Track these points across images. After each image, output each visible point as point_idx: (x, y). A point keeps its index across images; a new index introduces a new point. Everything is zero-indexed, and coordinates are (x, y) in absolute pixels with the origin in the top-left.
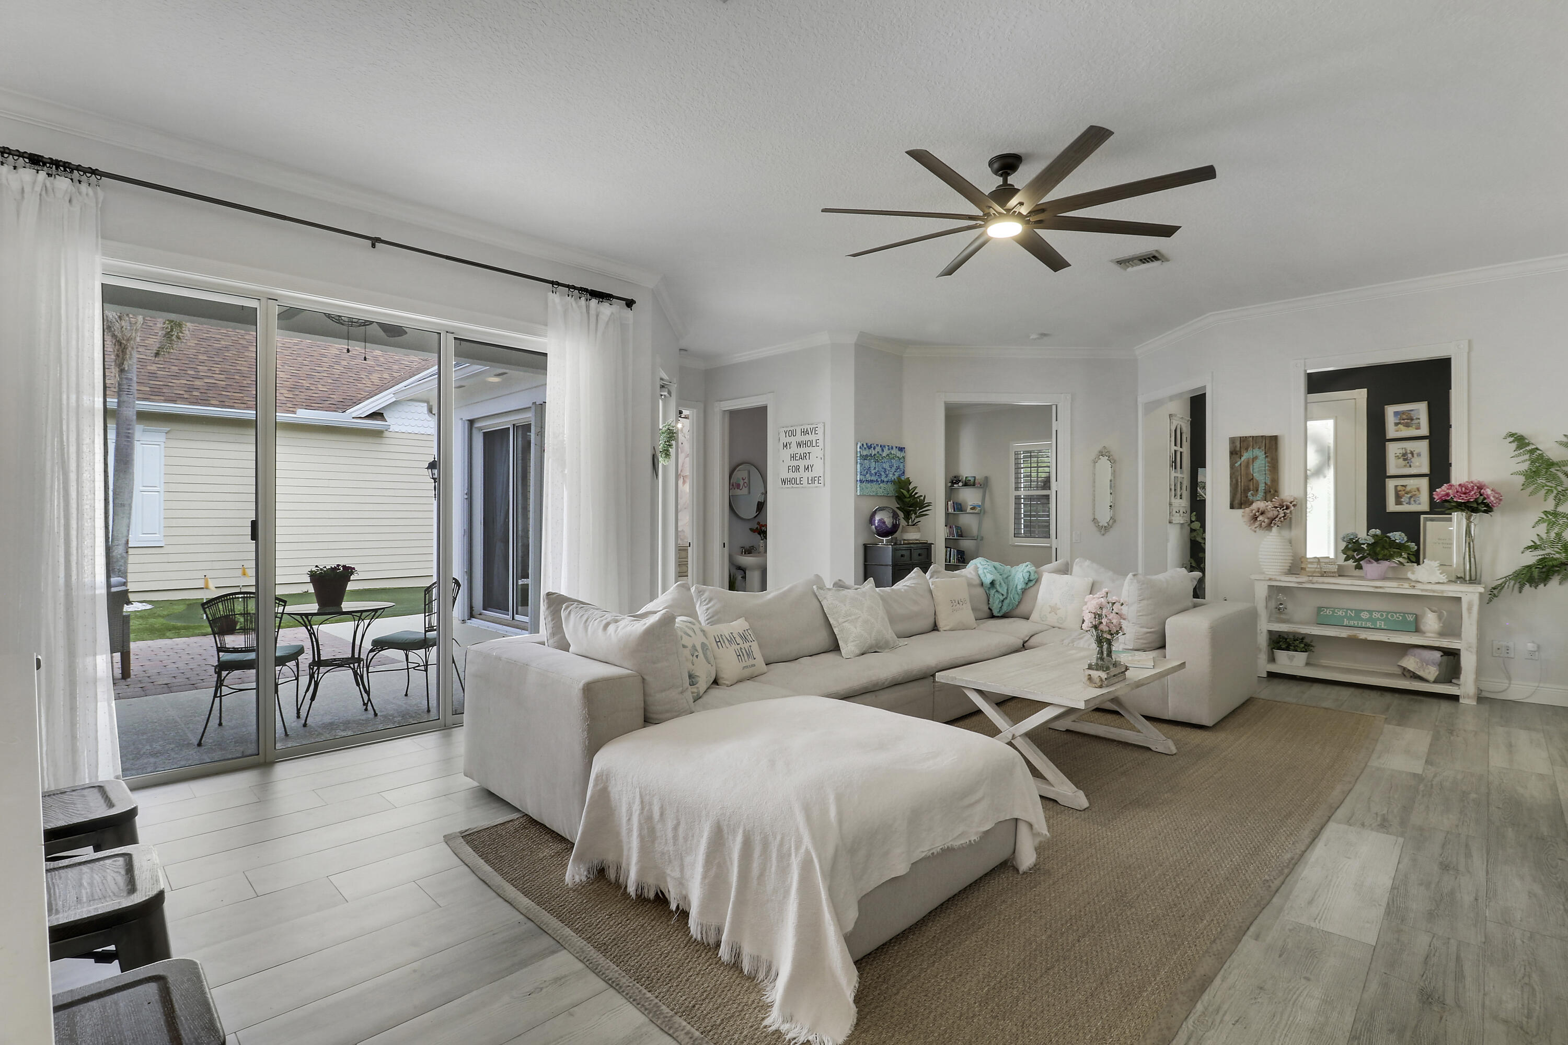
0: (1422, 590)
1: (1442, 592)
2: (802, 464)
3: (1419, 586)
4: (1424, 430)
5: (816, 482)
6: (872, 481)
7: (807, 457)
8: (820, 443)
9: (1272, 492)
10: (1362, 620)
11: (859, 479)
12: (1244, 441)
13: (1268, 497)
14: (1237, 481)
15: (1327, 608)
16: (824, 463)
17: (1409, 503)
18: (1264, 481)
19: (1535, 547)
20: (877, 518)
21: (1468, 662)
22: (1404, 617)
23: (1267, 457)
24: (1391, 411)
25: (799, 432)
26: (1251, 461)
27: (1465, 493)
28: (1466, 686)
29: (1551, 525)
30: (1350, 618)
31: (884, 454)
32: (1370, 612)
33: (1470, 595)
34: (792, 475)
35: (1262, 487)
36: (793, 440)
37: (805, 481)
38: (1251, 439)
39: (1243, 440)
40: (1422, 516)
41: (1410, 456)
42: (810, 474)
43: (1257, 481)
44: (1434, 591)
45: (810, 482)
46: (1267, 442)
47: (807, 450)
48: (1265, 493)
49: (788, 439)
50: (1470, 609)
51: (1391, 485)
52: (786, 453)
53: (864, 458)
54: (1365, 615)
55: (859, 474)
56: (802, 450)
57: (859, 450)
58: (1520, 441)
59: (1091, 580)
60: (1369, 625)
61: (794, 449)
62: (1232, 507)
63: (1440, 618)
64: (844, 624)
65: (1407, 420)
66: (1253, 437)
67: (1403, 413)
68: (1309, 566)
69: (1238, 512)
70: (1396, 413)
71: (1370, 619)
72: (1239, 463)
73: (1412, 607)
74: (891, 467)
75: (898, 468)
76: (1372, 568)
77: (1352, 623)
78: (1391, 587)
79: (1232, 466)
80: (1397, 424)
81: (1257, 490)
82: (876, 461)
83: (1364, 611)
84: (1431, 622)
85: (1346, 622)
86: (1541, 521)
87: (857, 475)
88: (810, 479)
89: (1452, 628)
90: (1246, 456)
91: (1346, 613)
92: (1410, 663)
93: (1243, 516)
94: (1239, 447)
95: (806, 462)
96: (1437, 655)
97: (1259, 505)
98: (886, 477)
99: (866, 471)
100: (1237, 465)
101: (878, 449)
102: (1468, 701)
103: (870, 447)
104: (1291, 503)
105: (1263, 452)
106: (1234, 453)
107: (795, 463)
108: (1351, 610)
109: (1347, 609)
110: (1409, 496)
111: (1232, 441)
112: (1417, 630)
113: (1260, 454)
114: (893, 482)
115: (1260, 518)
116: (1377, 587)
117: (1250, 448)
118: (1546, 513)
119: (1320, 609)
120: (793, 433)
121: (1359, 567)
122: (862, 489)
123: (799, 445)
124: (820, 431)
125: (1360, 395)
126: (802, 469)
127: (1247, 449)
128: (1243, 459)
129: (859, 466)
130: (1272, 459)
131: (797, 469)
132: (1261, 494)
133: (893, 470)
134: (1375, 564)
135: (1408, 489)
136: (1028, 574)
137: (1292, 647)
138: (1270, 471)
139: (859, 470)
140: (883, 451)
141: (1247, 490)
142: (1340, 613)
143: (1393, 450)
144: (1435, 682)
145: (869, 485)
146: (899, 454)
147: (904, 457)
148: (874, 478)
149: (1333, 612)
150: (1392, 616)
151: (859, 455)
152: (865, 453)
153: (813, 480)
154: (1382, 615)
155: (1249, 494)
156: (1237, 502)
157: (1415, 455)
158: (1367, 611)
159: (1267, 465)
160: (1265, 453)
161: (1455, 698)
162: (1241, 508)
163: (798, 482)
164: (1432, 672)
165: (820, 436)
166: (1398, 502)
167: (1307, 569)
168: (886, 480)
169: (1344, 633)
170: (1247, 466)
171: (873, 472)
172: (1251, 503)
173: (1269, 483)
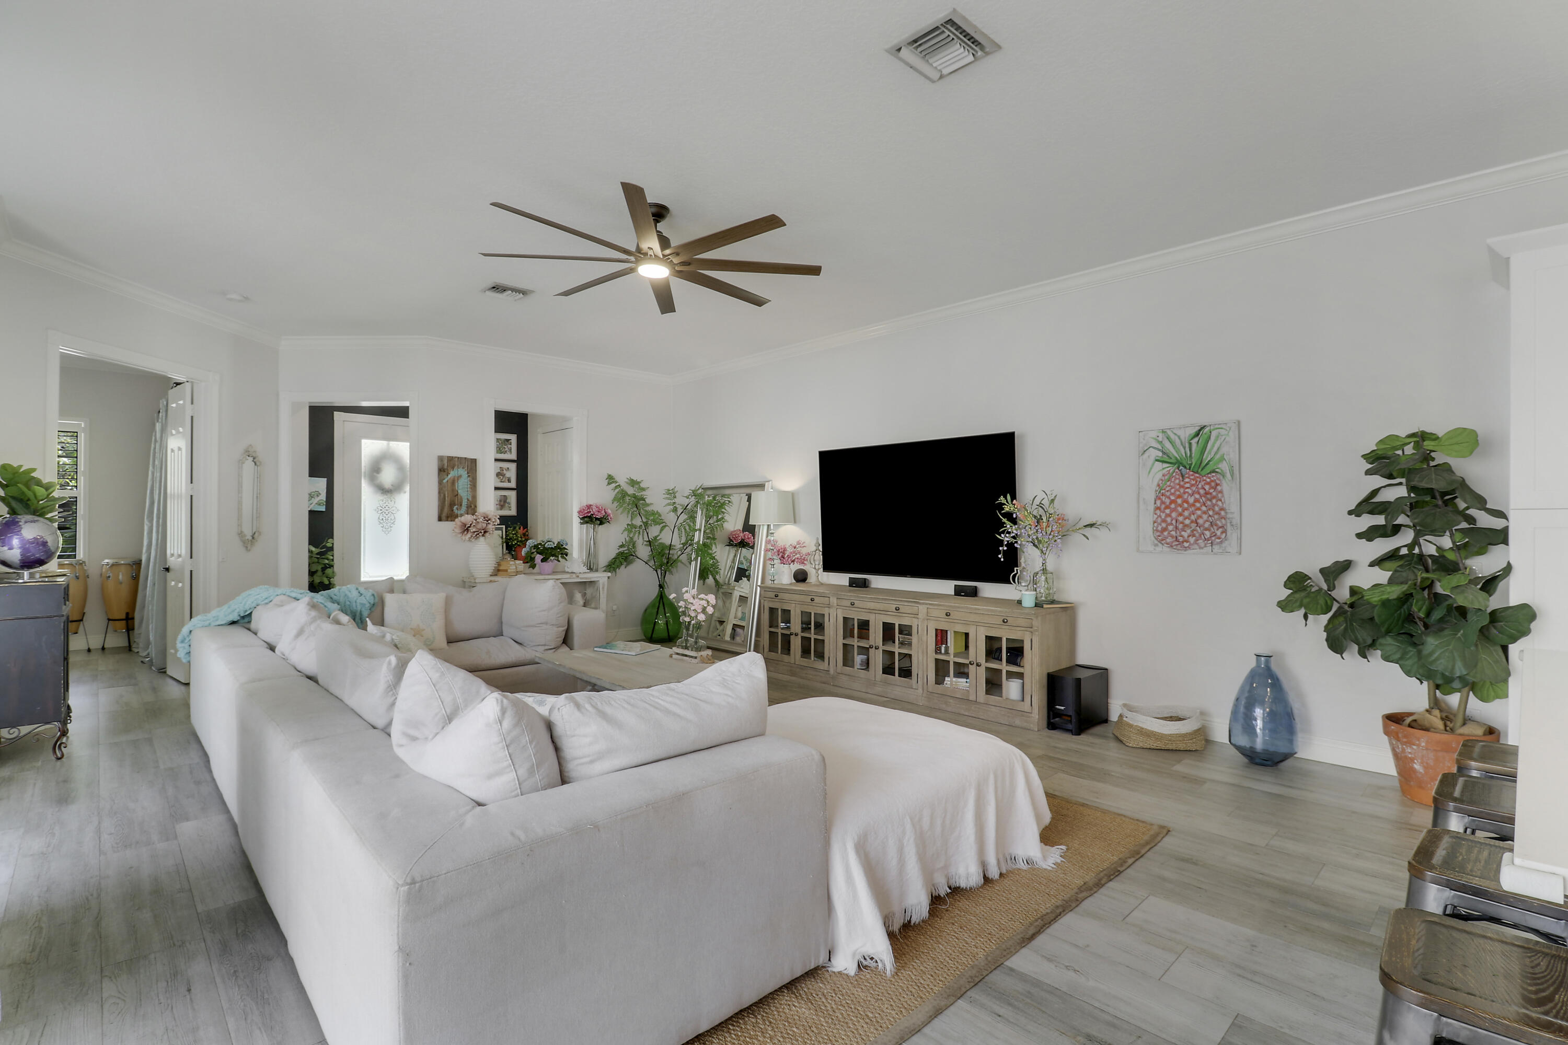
9: (473, 507)
12: (450, 461)
13: (470, 511)
14: (445, 495)
18: (466, 497)
19: (621, 546)
23: (469, 476)
26: (456, 479)
29: (630, 532)
33: (604, 579)
35: (465, 503)
38: (457, 459)
39: (450, 459)
43: (461, 497)
44: (579, 578)
46: (469, 463)
48: (467, 507)
50: (603, 588)
58: (611, 479)
62: (440, 519)
66: (458, 458)
69: (448, 526)
72: (446, 480)
76: (545, 565)
79: (440, 482)
81: (461, 505)
86: (626, 529)
90: (453, 474)
93: (454, 528)
94: (446, 465)
97: (466, 518)
100: (445, 481)
105: (466, 473)
106: (442, 471)
111: (441, 459)
113: (463, 472)
117: (456, 467)
118: (628, 525)
127: (453, 468)
128: (449, 476)
130: (473, 479)
132: (464, 508)
134: (549, 562)
136: (372, 597)
138: (471, 488)
141: (452, 505)
155: (455, 508)
156: (444, 515)
159: (469, 483)
160: (468, 473)
162: (447, 521)
167: (509, 571)
170: (453, 482)
172: (457, 516)
173: (470, 499)
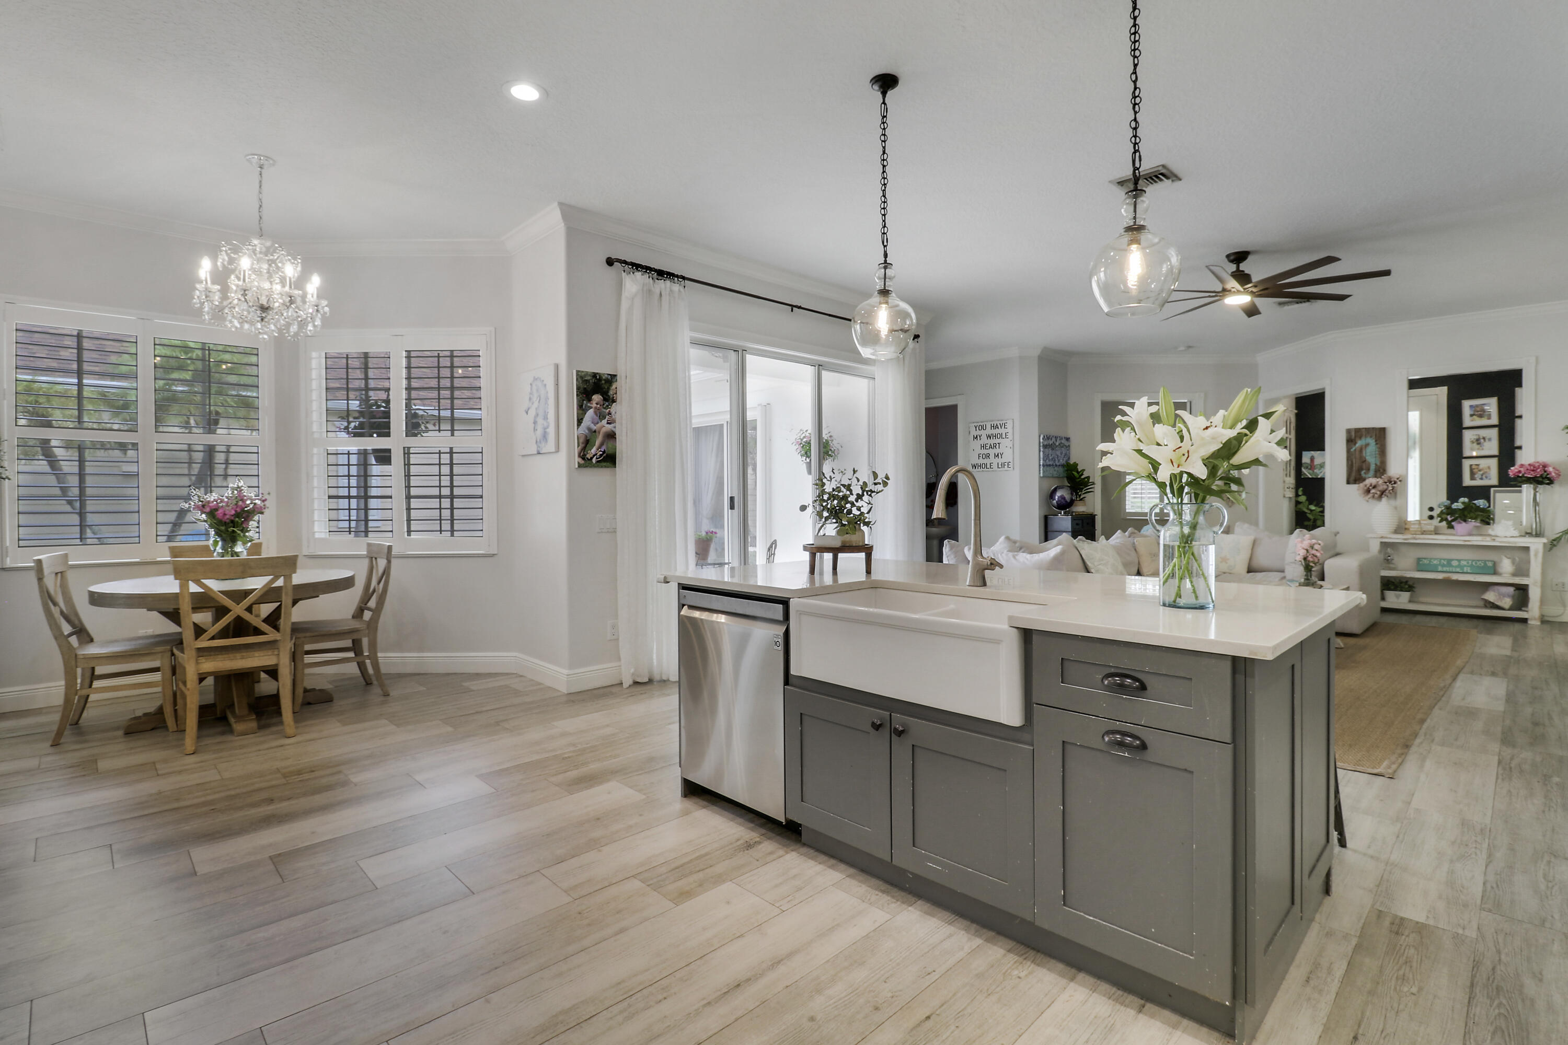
0: (1501, 542)
1: (1516, 543)
2: (992, 452)
3: (1497, 539)
4: (1495, 420)
5: (1006, 467)
6: (1050, 465)
7: (997, 447)
8: (1010, 435)
9: (1381, 471)
10: (1452, 566)
11: (1041, 464)
13: (1378, 475)
14: (1352, 462)
15: (1425, 559)
16: (1013, 452)
17: (1481, 479)
18: (1374, 463)
20: (1058, 494)
21: (1535, 594)
22: (1485, 564)
24: (1467, 405)
25: (989, 427)
26: (1364, 447)
27: (1533, 471)
28: (1533, 611)
30: (1443, 566)
31: (1057, 444)
32: (1459, 561)
33: (1537, 545)
34: (981, 461)
35: (1373, 467)
36: (983, 433)
37: (995, 466)
40: (1492, 489)
41: (1482, 440)
42: (1000, 461)
44: (1509, 543)
45: (1000, 466)
47: (997, 441)
49: (979, 433)
50: (1536, 555)
51: (1466, 464)
52: (978, 443)
53: (1045, 447)
54: (1455, 563)
55: (1042, 460)
56: (992, 441)
57: (1041, 441)
59: (1252, 538)
60: (1458, 570)
61: (984, 440)
62: (1348, 482)
63: (1513, 563)
64: (1099, 567)
65: (1479, 412)
66: (1366, 428)
67: (1477, 406)
68: (1412, 526)
69: (1355, 486)
70: (1471, 406)
71: (1459, 566)
72: (1354, 449)
73: (1491, 556)
74: (1061, 454)
75: (1066, 454)
76: (1460, 527)
77: (1445, 569)
78: (1477, 540)
79: (1348, 451)
80: (1471, 415)
82: (1053, 449)
83: (1453, 560)
84: (1507, 564)
85: (1440, 569)
87: (1040, 460)
88: (1000, 464)
89: (1521, 570)
90: (1359, 443)
91: (1440, 561)
92: (1490, 596)
93: (1358, 490)
94: (1354, 436)
95: (996, 451)
96: (1511, 589)
97: (1371, 481)
98: (1059, 461)
99: (1046, 457)
100: (1352, 450)
101: (1054, 439)
102: (1534, 623)
103: (1048, 438)
104: (1398, 479)
105: (1374, 441)
106: (1350, 441)
107: (986, 452)
108: (1444, 560)
109: (1441, 559)
110: (1481, 473)
111: (1349, 431)
112: (1495, 573)
113: (1371, 441)
114: (1063, 466)
115: (1373, 491)
116: (1466, 541)
119: (1419, 560)
120: (983, 428)
121: (1450, 527)
122: (1044, 472)
123: (989, 437)
124: (1009, 426)
125: (1443, 391)
126: (992, 456)
127: (1360, 438)
128: (1357, 445)
129: (1041, 453)
131: (988, 456)
132: (1372, 473)
133: (1063, 456)
134: (1464, 524)
135: (1481, 467)
137: (1399, 589)
138: (1380, 454)
139: (1042, 456)
140: (1056, 441)
142: (1435, 562)
143: (1468, 436)
144: (1509, 610)
145: (1048, 468)
146: (1066, 443)
147: (1069, 446)
148: (1051, 463)
149: (1430, 561)
150: (1476, 563)
151: (1041, 445)
152: (1046, 443)
153: (1003, 465)
154: (1468, 563)
155: (1363, 472)
156: (1352, 479)
157: (1487, 440)
158: (1457, 560)
160: (1376, 441)
161: (1524, 621)
163: (988, 466)
164: (1507, 602)
165: (1009, 430)
166: (1472, 478)
167: (1411, 529)
168: (1058, 464)
169: (1440, 576)
170: (1361, 450)
171: (1051, 458)
172: (1364, 480)
173: (1378, 464)
